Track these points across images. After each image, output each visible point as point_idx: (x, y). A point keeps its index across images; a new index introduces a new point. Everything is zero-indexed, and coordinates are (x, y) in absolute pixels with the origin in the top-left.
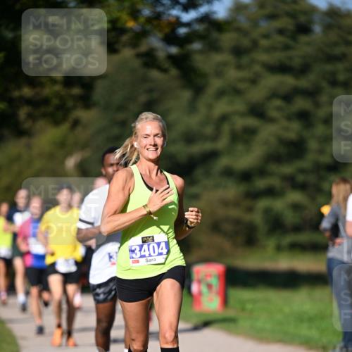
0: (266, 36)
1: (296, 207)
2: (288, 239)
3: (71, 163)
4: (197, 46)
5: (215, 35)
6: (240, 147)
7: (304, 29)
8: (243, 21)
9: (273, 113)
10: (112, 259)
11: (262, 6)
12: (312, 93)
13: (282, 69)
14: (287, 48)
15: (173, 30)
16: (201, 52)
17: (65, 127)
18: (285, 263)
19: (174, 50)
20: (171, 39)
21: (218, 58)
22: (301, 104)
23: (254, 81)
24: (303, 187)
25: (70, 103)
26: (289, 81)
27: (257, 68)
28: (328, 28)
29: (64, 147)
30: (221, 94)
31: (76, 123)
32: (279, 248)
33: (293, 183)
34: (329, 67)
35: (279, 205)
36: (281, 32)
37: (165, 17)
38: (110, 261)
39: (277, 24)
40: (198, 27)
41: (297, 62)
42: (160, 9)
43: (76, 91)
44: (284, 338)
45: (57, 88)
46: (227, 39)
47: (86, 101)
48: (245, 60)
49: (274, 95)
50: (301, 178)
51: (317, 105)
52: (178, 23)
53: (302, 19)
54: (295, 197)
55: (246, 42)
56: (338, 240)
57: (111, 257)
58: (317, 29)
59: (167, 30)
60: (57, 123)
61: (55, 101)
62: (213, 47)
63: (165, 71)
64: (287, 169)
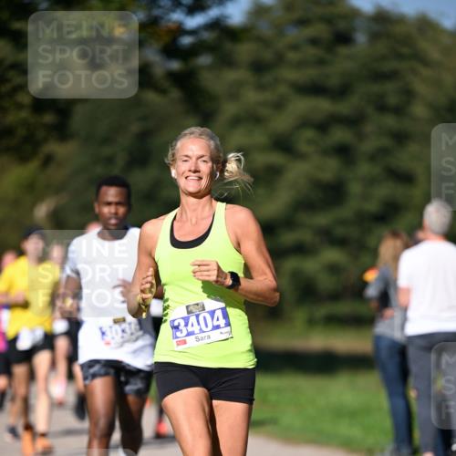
0: (295, 47)
1: (333, 269)
2: (323, 310)
3: (42, 211)
4: (204, 60)
5: (228, 46)
6: (261, 191)
7: (344, 38)
8: (265, 28)
9: (303, 147)
10: (105, 337)
11: (289, 8)
12: (354, 122)
13: (315, 89)
14: (321, 62)
15: (174, 40)
16: (210, 68)
17: (33, 165)
18: (318, 341)
19: (175, 65)
20: (171, 51)
21: (231, 76)
22: (340, 135)
23: (279, 105)
24: (341, 243)
25: (40, 134)
26: (324, 106)
27: (283, 89)
28: (375, 37)
29: (33, 191)
30: (236, 122)
31: (48, 160)
32: (311, 322)
33: (330, 237)
34: (375, 88)
35: (311, 266)
36: (314, 42)
37: (163, 23)
38: (103, 339)
39: (310, 32)
40: (207, 36)
41: (334, 82)
42: (156, 12)
43: (49, 118)
44: (318, 438)
45: (24, 114)
46: (244, 51)
47: (61, 131)
48: (267, 78)
49: (305, 123)
50: (340, 231)
51: (361, 136)
52: (180, 30)
53: (342, 25)
54: (332, 255)
55: (268, 55)
56: (388, 312)
57: (103, 334)
58: (361, 38)
59: (167, 39)
60: (24, 159)
61: (22, 132)
62: (226, 61)
63: (162, 91)
64: (322, 219)
